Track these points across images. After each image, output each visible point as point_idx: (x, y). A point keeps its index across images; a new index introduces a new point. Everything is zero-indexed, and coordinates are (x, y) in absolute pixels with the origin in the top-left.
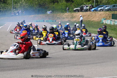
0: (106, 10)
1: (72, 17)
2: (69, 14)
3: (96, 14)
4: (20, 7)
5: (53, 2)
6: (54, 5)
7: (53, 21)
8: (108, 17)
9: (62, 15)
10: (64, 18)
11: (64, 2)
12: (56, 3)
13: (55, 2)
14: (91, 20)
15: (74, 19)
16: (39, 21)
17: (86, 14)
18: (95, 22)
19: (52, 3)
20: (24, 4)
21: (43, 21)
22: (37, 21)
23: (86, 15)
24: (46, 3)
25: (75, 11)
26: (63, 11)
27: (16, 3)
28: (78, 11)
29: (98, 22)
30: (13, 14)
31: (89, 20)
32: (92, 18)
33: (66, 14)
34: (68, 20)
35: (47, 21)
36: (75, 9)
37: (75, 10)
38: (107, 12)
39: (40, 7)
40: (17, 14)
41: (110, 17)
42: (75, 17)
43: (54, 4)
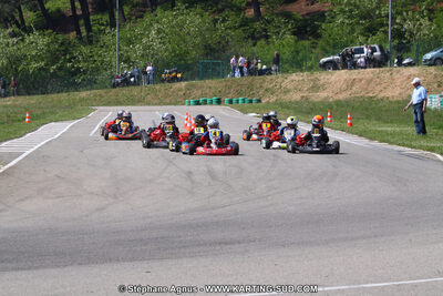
0: (426, 61)
1: (315, 88)
2: (305, 78)
3: (396, 76)
4: (143, 56)
5: (253, 38)
6: (255, 49)
7: (251, 101)
8: (435, 86)
9: (280, 80)
10: (289, 91)
11: (289, 38)
12: (263, 41)
13: (259, 39)
14: (379, 97)
15: (322, 95)
16: (205, 102)
17: (360, 76)
18: (391, 102)
19: (250, 40)
20: (156, 45)
21: (219, 102)
22: (198, 103)
23: (361, 80)
24: (228, 42)
25: (325, 66)
26: (286, 66)
27: (130, 42)
28: (333, 65)
29: (398, 102)
30: (119, 80)
31: (371, 95)
32: (379, 88)
33: (294, 76)
34: (302, 97)
35: (231, 102)
36: (325, 60)
37: (325, 63)
38: (432, 69)
39: (207, 54)
40: (132, 80)
41: (439, 86)
42: (323, 87)
43: (254, 45)
